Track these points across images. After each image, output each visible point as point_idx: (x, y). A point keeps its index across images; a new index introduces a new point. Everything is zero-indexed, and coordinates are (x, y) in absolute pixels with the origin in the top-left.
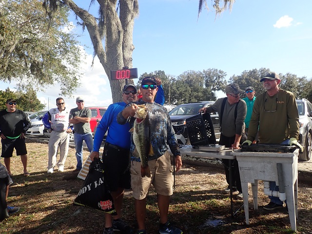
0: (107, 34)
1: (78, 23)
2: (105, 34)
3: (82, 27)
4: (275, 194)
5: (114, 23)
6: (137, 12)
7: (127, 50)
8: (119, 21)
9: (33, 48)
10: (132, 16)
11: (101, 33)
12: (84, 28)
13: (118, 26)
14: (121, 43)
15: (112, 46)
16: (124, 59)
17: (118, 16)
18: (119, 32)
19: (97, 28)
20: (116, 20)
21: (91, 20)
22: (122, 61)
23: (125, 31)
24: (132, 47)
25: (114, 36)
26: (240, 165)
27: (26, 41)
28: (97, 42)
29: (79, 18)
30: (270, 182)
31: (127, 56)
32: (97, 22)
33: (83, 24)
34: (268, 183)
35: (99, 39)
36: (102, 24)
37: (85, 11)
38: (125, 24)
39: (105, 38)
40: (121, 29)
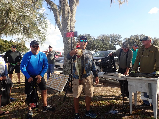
0: (63, 13)
1: (48, 8)
2: (61, 14)
3: (50, 10)
4: (146, 99)
5: (66, 8)
6: (78, 3)
7: (72, 22)
8: (69, 7)
9: (24, 20)
10: (76, 5)
11: (60, 13)
12: (51, 11)
13: (68, 10)
14: (69, 18)
15: (65, 20)
16: (71, 27)
17: (68, 5)
18: (69, 13)
19: (58, 10)
20: (68, 7)
21: (55, 6)
22: (69, 28)
23: (72, 12)
24: (75, 21)
25: (66, 15)
26: (129, 83)
27: (21, 16)
28: (57, 18)
29: (48, 5)
30: (144, 93)
31: (72, 25)
32: (58, 8)
33: (51, 8)
34: (143, 93)
35: (58, 16)
36: (60, 8)
37: (51, 2)
38: (72, 9)
39: (62, 16)
40: (70, 11)
